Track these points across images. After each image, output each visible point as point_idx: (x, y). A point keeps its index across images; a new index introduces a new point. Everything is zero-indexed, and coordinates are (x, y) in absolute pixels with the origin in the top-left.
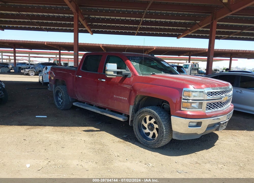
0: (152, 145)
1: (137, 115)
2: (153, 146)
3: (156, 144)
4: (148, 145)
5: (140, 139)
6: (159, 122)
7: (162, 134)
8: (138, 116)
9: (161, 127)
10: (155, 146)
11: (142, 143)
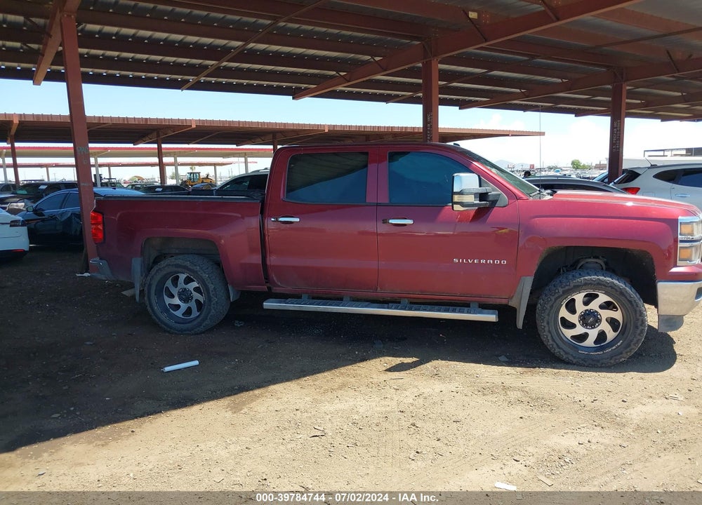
0: (611, 359)
1: (556, 299)
2: (612, 361)
3: (621, 353)
4: (598, 361)
5: (566, 353)
6: (630, 302)
7: (641, 328)
8: (557, 301)
9: (636, 311)
10: (621, 358)
11: (575, 361)
